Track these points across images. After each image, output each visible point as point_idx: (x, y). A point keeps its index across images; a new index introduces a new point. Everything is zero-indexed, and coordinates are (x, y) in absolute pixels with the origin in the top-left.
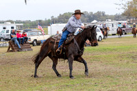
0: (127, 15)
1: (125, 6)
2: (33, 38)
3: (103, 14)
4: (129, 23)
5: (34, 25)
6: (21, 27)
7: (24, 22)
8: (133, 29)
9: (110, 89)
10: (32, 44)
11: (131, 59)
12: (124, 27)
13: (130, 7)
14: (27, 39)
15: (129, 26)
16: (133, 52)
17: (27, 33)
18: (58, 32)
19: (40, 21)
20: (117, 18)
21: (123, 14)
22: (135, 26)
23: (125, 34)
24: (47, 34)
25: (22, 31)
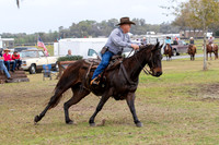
0: (180, 24)
1: (177, 10)
2: (29, 62)
3: (142, 22)
4: (184, 38)
5: (31, 40)
6: (11, 43)
7: (15, 36)
8: (190, 47)
9: (154, 142)
10: (29, 70)
11: (187, 95)
12: (175, 43)
13: (185, 12)
14: (19, 62)
15: (184, 42)
16: (190, 84)
17: (20, 54)
18: (69, 52)
19: (41, 34)
20: (164, 29)
21: (175, 24)
22: (192, 42)
23: (178, 54)
24: (52, 55)
25: (13, 50)
